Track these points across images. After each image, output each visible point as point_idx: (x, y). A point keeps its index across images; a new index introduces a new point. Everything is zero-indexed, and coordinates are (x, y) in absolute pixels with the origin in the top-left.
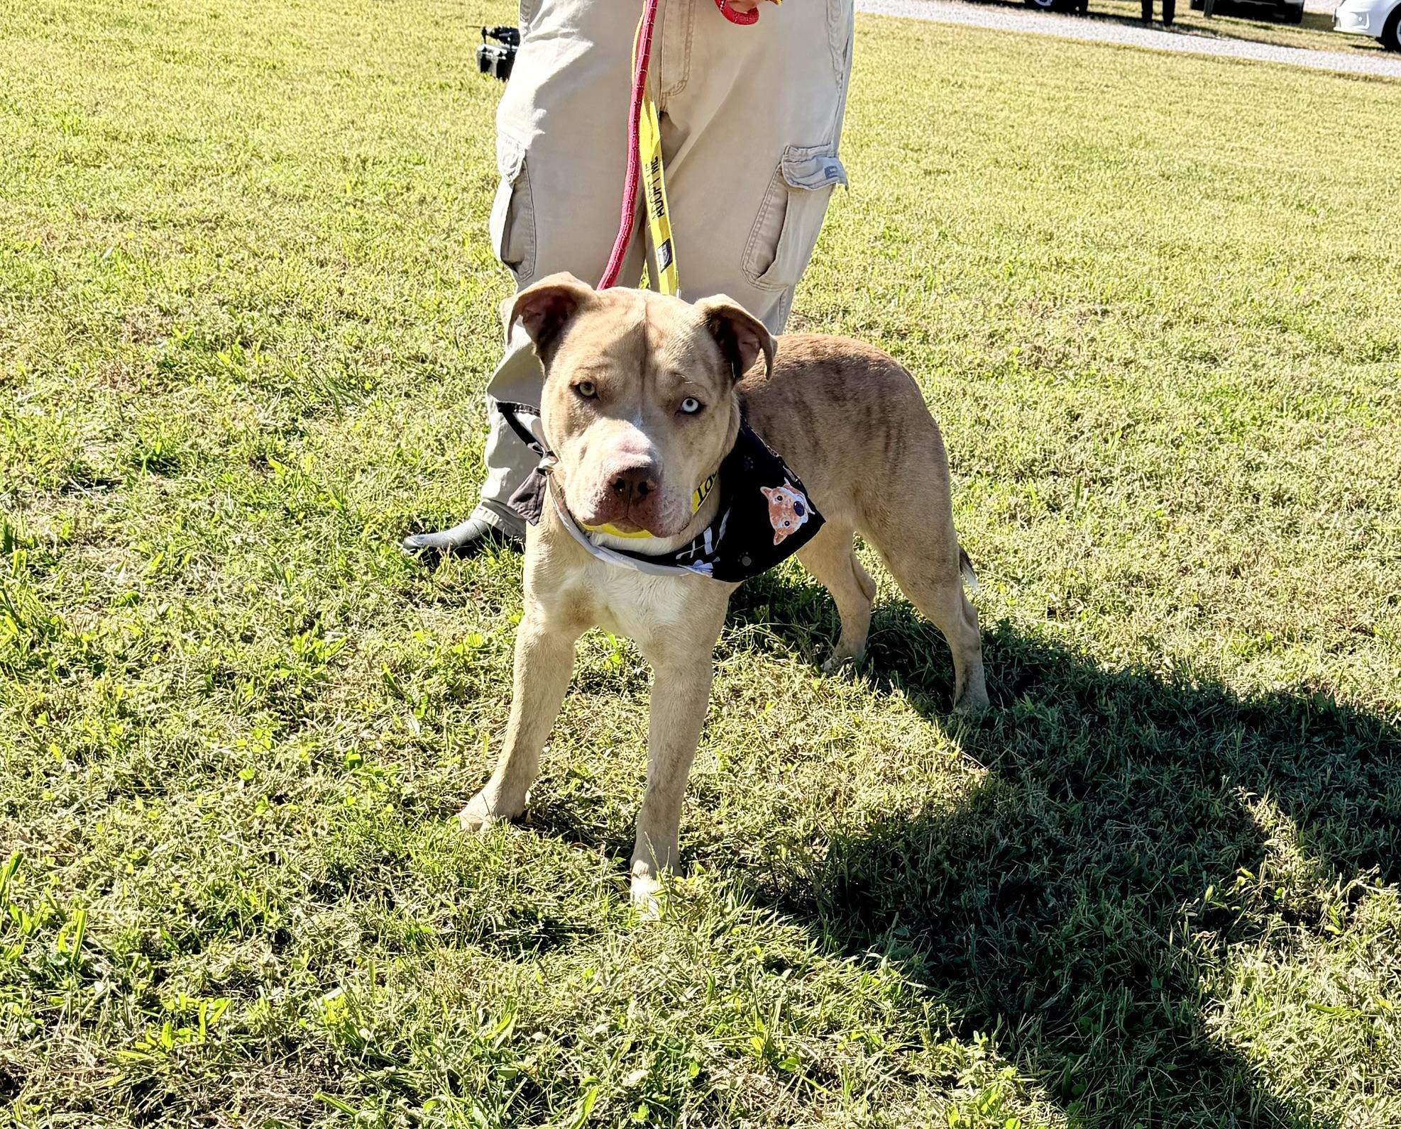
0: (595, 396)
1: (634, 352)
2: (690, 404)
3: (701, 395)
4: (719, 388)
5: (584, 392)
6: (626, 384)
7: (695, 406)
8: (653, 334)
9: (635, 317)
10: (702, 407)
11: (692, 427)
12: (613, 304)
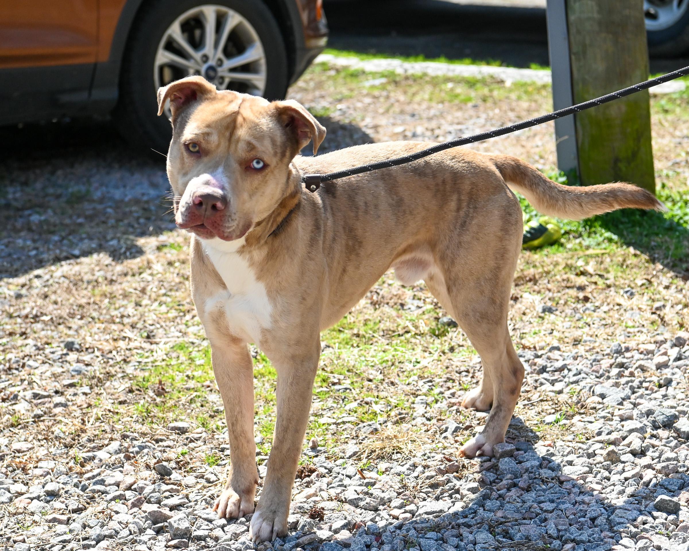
0: (198, 152)
1: (227, 128)
2: (258, 163)
3: (266, 159)
4: (279, 155)
5: (191, 149)
6: (218, 146)
7: (261, 165)
8: (240, 119)
9: (233, 108)
10: (266, 166)
11: (258, 178)
12: (222, 99)
